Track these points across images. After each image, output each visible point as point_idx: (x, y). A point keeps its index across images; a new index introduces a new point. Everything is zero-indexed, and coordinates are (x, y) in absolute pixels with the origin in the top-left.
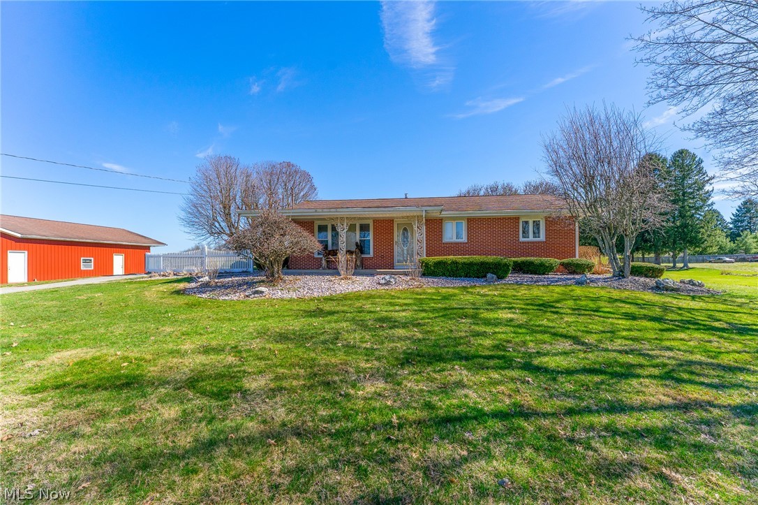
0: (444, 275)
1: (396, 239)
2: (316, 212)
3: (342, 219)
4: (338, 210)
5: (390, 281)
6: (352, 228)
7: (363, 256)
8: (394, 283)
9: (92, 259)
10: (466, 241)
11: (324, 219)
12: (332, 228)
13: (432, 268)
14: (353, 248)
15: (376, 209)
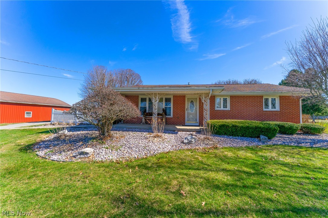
0: (225, 134)
1: (186, 107)
2: (139, 89)
3: (155, 94)
4: (153, 88)
5: (191, 141)
6: (161, 100)
7: (167, 117)
8: (194, 142)
9: (31, 112)
10: (230, 110)
11: (144, 94)
12: (149, 100)
13: (218, 129)
14: (161, 112)
15: (178, 88)
